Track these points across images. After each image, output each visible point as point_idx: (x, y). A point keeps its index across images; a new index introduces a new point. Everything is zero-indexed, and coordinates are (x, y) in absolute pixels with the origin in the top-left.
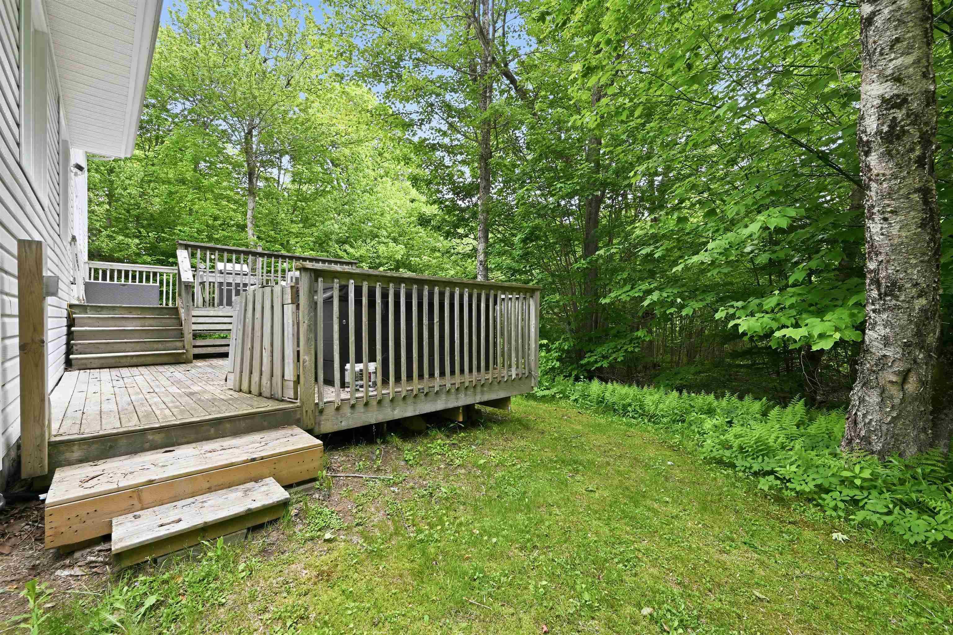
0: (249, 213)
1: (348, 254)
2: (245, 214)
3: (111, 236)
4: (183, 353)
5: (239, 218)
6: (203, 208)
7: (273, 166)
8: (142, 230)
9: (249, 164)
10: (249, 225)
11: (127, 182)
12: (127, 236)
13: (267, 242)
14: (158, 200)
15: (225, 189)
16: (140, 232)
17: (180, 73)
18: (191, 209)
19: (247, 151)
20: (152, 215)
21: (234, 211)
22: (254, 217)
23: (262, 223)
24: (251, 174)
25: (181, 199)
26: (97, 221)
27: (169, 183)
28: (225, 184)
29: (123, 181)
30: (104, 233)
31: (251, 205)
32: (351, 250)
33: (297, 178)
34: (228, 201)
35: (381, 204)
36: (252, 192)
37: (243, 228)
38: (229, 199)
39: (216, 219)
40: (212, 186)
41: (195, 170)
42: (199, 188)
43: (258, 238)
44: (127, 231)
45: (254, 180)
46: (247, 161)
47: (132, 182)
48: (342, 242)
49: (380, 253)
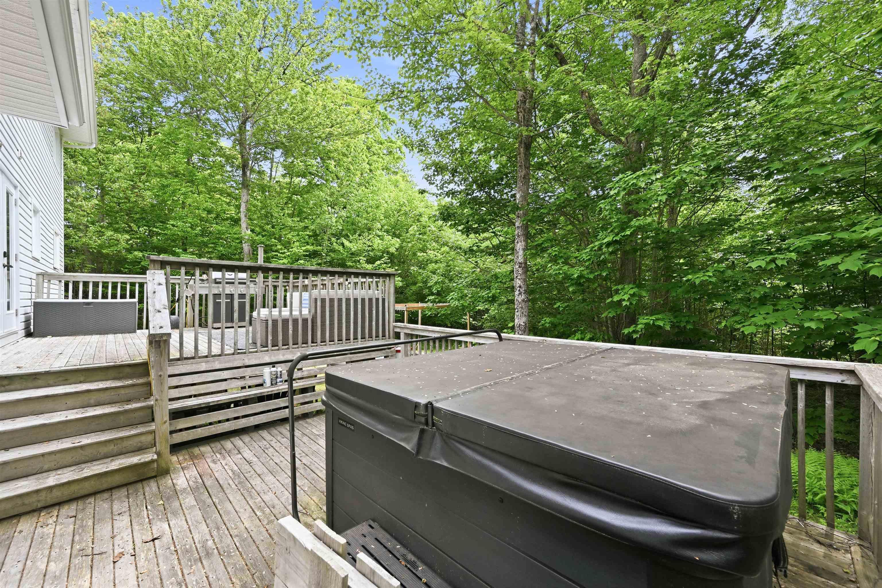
0: (243, 206)
1: (344, 246)
2: (238, 207)
3: (100, 231)
4: (152, 461)
5: (232, 212)
6: (197, 202)
7: (266, 158)
8: (132, 225)
9: (242, 157)
10: (243, 219)
11: (117, 175)
12: (116, 230)
13: (263, 236)
14: (149, 193)
15: (219, 182)
16: (130, 227)
17: (170, 59)
18: (183, 203)
19: (241, 142)
20: (143, 209)
21: (228, 204)
22: (248, 210)
23: (255, 217)
24: (244, 166)
25: (174, 192)
26: (84, 216)
27: (162, 175)
28: (219, 177)
29: (112, 174)
30: (92, 228)
31: (244, 198)
32: (346, 243)
33: (290, 171)
34: (221, 195)
35: (376, 198)
36: (245, 185)
37: (236, 222)
38: (222, 192)
39: (209, 212)
40: (205, 179)
41: (188, 163)
42: (192, 182)
43: (252, 231)
44: (117, 226)
45: (248, 173)
46: (241, 153)
47: (121, 174)
48: (338, 235)
49: (375, 246)
